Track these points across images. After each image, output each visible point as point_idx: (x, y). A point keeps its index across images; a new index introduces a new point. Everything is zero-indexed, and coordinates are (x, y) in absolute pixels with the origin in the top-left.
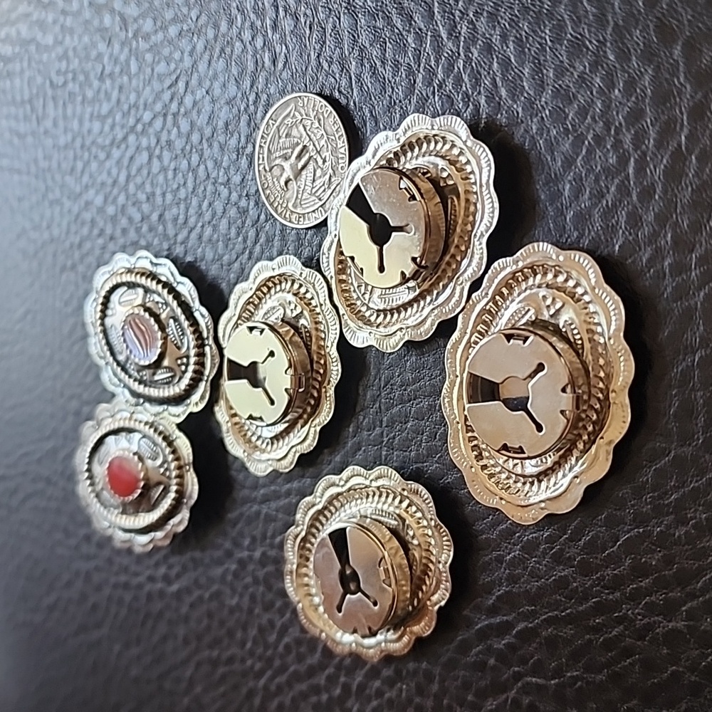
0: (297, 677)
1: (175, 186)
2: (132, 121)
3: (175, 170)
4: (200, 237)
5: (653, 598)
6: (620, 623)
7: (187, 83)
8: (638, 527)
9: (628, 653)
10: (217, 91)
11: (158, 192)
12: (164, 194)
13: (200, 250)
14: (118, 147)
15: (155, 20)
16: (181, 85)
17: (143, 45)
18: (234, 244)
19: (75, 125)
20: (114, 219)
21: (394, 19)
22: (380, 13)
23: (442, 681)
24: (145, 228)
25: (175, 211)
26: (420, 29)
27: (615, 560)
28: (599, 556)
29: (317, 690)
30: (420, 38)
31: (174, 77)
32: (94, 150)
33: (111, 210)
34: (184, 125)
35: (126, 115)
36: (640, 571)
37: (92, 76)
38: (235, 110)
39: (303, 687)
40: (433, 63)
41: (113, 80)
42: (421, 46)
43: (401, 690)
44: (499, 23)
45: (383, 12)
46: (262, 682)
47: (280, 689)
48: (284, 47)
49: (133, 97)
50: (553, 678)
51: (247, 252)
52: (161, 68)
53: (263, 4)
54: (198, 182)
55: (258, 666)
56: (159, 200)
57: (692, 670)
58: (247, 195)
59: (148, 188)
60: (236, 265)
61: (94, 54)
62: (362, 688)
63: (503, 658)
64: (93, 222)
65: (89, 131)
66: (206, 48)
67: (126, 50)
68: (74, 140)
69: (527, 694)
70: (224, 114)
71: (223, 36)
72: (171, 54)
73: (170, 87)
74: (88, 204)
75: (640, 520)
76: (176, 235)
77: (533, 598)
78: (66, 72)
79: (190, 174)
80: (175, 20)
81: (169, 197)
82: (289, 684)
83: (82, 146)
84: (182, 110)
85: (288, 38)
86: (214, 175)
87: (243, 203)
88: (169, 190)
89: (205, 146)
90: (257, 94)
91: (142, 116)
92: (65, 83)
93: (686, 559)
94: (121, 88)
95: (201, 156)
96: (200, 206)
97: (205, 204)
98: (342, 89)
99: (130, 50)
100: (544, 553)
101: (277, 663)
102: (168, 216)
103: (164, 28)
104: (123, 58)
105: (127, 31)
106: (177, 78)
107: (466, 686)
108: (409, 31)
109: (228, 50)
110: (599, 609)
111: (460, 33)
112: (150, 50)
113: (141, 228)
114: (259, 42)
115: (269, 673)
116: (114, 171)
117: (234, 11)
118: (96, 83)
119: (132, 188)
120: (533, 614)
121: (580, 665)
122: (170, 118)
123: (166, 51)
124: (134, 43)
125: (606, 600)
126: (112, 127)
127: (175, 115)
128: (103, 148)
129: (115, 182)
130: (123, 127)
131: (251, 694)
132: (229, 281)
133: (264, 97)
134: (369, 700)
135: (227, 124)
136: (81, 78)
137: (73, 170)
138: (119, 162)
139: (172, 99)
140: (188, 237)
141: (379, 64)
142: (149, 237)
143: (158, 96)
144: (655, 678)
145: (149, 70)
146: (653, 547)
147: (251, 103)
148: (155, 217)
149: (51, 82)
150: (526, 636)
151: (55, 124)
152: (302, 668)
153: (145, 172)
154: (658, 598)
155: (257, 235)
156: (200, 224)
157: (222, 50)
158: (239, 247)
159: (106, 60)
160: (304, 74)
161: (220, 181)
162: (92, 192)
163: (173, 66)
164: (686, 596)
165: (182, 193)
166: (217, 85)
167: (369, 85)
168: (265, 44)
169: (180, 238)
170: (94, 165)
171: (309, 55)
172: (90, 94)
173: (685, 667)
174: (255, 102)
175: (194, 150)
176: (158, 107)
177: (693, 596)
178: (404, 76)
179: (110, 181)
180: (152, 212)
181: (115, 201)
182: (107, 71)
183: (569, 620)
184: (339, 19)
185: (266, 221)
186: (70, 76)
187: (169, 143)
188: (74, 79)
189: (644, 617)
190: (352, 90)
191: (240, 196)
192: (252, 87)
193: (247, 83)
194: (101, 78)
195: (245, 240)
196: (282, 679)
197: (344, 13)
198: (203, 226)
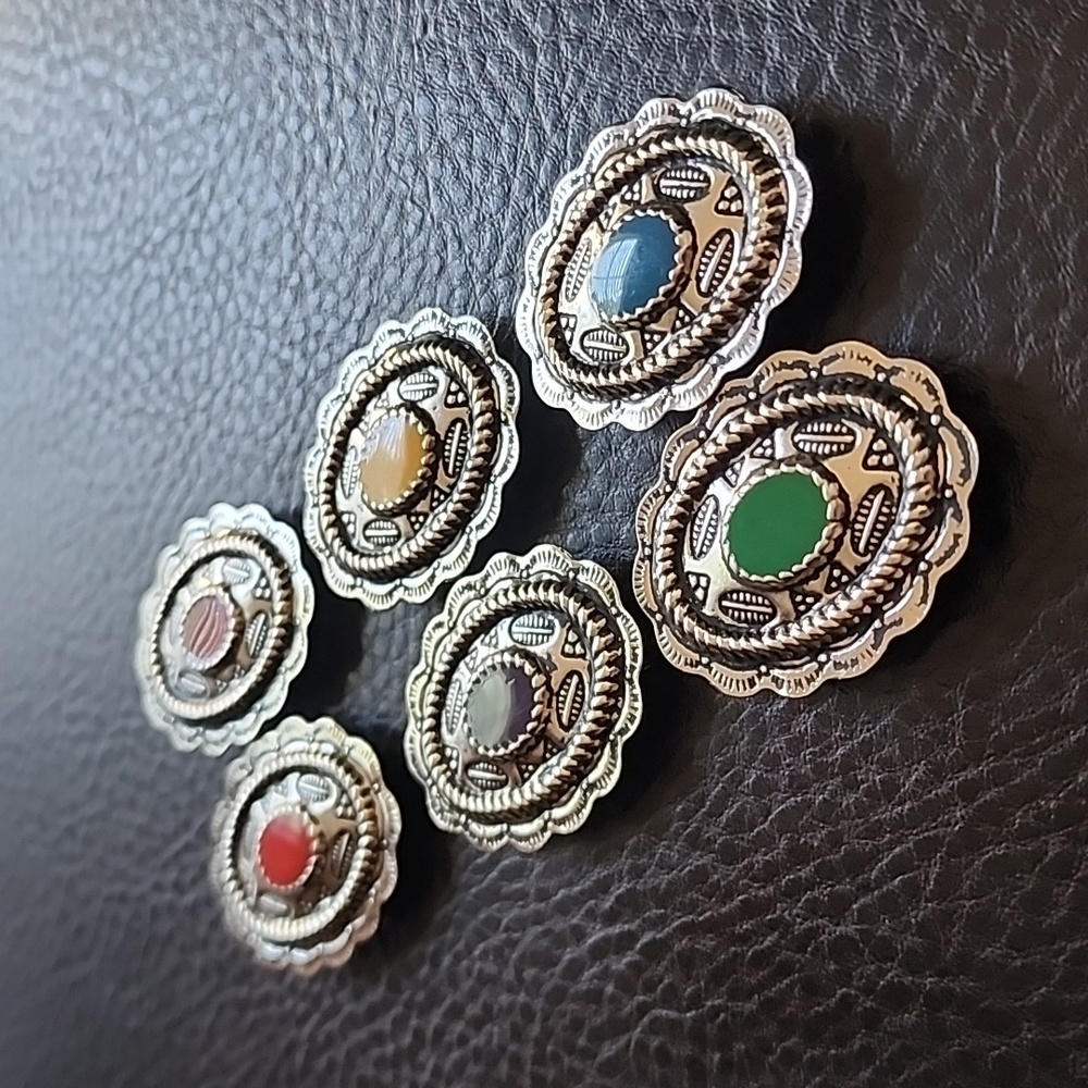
0: (353, 1022)
1: (195, 331)
2: (137, 241)
3: (195, 308)
4: (228, 402)
5: (816, 893)
6: (773, 929)
7: (212, 189)
8: (795, 795)
9: (784, 970)
10: (252, 199)
11: (173, 338)
12: (180, 343)
13: (227, 420)
14: (120, 276)
15: (170, 100)
16: (204, 191)
17: (154, 135)
18: (274, 411)
19: (61, 245)
20: (112, 377)
21: (483, 104)
22: (466, 96)
23: (545, 1019)
24: (154, 389)
25: (194, 365)
26: (517, 119)
27: (765, 841)
28: (746, 836)
29: (379, 1039)
30: (517, 131)
31: (195, 180)
32: (87, 280)
33: (108, 363)
34: (208, 246)
35: (129, 231)
36: (798, 856)
37: (86, 177)
38: (275, 226)
39: (361, 1035)
40: (532, 164)
41: (113, 184)
42: (518, 140)
43: (491, 1035)
44: (616, 110)
45: (470, 95)
46: (307, 1029)
47: (330, 1041)
48: (340, 141)
49: (139, 207)
50: (689, 1010)
51: (291, 422)
52: (178, 167)
53: (313, 81)
54: (226, 324)
55: (302, 1007)
56: (173, 350)
57: (868, 991)
58: (291, 343)
59: (159, 333)
60: (276, 441)
61: (88, 146)
62: (439, 1033)
63: (626, 984)
64: (84, 380)
65: (81, 254)
66: (238, 140)
67: (132, 142)
68: (60, 265)
69: (656, 1033)
70: (261, 231)
71: (262, 123)
72: (191, 147)
73: (190, 193)
74: (77, 356)
75: (798, 784)
76: (196, 399)
77: (663, 898)
78: (51, 172)
79: (216, 314)
80: (197, 101)
81: (187, 346)
82: (343, 1033)
83: (71, 275)
84: (206, 226)
85: (346, 128)
86: (247, 315)
87: (286, 354)
88: (187, 335)
89: (236, 274)
90: (305, 204)
91: (152, 233)
92: (49, 187)
93: (858, 837)
94: (124, 195)
95: (230, 290)
96: (228, 358)
97: (235, 356)
98: (416, 199)
99: (138, 142)
100: (677, 834)
101: (327, 1002)
102: (186, 371)
103: (182, 112)
104: (126, 152)
105: (133, 117)
106: (199, 182)
107: (577, 1025)
108: (502, 122)
109: (267, 144)
110: (748, 910)
111: (567, 125)
112: (164, 141)
113: (149, 389)
114: (308, 133)
115: (316, 1017)
116: (114, 310)
117: (276, 91)
118: (90, 187)
119: (137, 333)
120: (662, 921)
121: (724, 989)
122: (189, 236)
123: (185, 143)
124: (142, 133)
125: (755, 896)
126: (112, 248)
127: (196, 232)
128: (99, 277)
129: (114, 325)
130: (126, 248)
131: (292, 1047)
132: (266, 462)
133: (314, 208)
134: (449, 1049)
135: (265, 246)
136: (70, 179)
137: (57, 307)
138: (120, 296)
139: (192, 210)
140: (211, 402)
141: (463, 164)
142: (160, 401)
143: (173, 205)
144: (819, 1005)
145: (160, 171)
146: (815, 822)
147: (297, 216)
148: (167, 374)
149: (30, 187)
150: (654, 951)
151: (34, 242)
152: (360, 1008)
153: (155, 311)
154: (822, 893)
155: (304, 398)
156: (228, 384)
157: (259, 144)
158: (280, 415)
159: (104, 154)
160: (367, 178)
161: (255, 323)
162: (83, 338)
163: (193, 164)
164: (858, 889)
165: (205, 340)
166: (251, 192)
167: (451, 193)
168: (315, 137)
169: (202, 402)
170: (86, 302)
171: (373, 152)
172: (82, 202)
173: (858, 988)
174: (302, 216)
175: (221, 281)
176: (174, 220)
177: (866, 888)
178: (495, 182)
179: (108, 324)
180: (164, 367)
181: (113, 352)
182: (105, 171)
183: (710, 927)
184: (412, 103)
185: (316, 379)
186: (55, 177)
187: (188, 271)
188: (61, 181)
189: (805, 919)
190: (429, 199)
191: (282, 345)
192: (298, 193)
193: (291, 190)
194: (98, 179)
195: (288, 404)
196: (333, 1025)
197: (419, 95)
198: (232, 387)
